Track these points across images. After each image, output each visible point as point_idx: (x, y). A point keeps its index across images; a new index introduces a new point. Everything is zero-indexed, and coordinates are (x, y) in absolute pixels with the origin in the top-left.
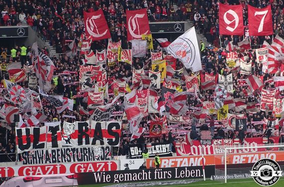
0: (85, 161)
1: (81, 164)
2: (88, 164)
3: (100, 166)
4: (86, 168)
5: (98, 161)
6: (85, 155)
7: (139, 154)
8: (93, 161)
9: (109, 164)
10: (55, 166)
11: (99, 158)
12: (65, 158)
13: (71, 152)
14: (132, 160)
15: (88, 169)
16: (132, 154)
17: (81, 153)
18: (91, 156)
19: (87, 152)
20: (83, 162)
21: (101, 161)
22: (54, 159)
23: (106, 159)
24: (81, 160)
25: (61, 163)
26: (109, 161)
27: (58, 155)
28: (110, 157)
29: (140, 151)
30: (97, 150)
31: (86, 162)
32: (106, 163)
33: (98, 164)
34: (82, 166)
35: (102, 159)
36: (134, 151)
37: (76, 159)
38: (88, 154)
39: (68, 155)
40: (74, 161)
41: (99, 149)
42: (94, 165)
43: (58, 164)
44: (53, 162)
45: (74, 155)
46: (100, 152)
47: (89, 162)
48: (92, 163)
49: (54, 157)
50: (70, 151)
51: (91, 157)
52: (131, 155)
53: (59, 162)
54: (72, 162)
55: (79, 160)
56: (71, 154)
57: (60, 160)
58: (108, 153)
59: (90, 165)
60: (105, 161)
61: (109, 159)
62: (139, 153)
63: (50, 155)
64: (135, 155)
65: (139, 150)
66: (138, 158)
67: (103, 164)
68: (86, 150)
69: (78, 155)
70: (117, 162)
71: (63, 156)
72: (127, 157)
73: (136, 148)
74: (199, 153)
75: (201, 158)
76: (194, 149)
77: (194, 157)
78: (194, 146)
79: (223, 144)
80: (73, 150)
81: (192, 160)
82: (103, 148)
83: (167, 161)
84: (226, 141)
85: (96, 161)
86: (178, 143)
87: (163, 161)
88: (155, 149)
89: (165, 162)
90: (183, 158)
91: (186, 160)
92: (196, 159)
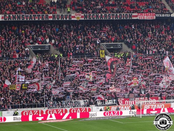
2: (77, 109)
3: (83, 110)
5: (82, 107)
7: (101, 104)
8: (80, 108)
10: (62, 109)
12: (67, 106)
14: (98, 107)
16: (98, 104)
20: (75, 108)
21: (83, 107)
22: (62, 106)
25: (65, 108)
27: (64, 105)
29: (102, 103)
31: (77, 108)
34: (75, 109)
35: (84, 106)
37: (72, 106)
38: (77, 104)
39: (68, 104)
40: (71, 107)
41: (83, 102)
44: (62, 108)
45: (71, 105)
46: (83, 103)
51: (79, 106)
52: (97, 105)
53: (64, 107)
54: (70, 108)
55: (73, 107)
57: (65, 107)
60: (85, 107)
63: (60, 104)
66: (101, 106)
67: (84, 109)
68: (77, 102)
70: (91, 108)
71: (66, 105)
73: (100, 101)
74: (129, 104)
75: (130, 106)
76: (127, 102)
77: (127, 106)
78: (126, 101)
79: (140, 100)
80: (71, 102)
81: (125, 107)
82: (84, 101)
83: (114, 107)
84: (141, 98)
85: (81, 107)
86: (119, 99)
87: (112, 107)
88: (108, 102)
89: (113, 108)
90: (122, 106)
91: (123, 107)
92: (128, 107)
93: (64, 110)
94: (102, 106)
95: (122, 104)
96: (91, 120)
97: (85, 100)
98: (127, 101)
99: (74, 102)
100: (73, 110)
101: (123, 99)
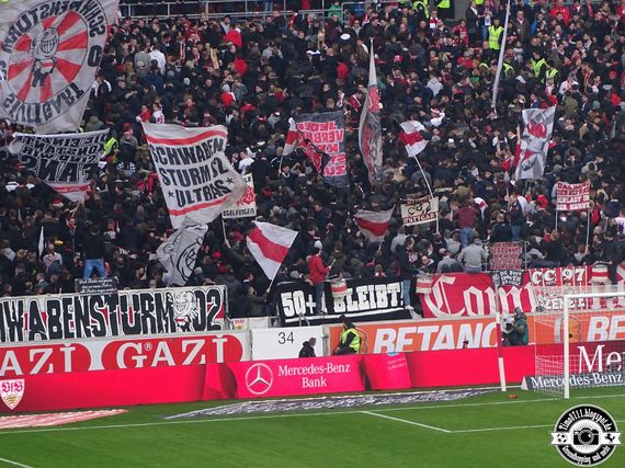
0: (145, 332)
1: (136, 342)
2: (155, 343)
3: (191, 347)
4: (151, 355)
5: (186, 334)
6: (147, 314)
7: (308, 314)
8: (170, 335)
9: (220, 343)
10: (56, 348)
11: (187, 324)
12: (86, 323)
13: (106, 306)
14: (287, 330)
15: (157, 358)
16: (288, 313)
17: (136, 309)
18: (166, 319)
19: (151, 309)
20: (141, 336)
21: (193, 332)
22: (55, 329)
23: (210, 328)
24: (136, 330)
25: (76, 340)
26: (219, 334)
27: (68, 317)
28: (221, 322)
29: (311, 304)
30: (181, 300)
31: (150, 335)
32: (208, 339)
33: (185, 344)
34: (139, 347)
35: (198, 328)
36: (294, 303)
37: (120, 327)
38: (154, 314)
39: (95, 315)
40: (115, 332)
41: (190, 297)
42: (175, 345)
43: (67, 342)
44: (53, 336)
45: (113, 317)
46: (191, 305)
47: (158, 336)
48: (167, 340)
49: (54, 321)
50: (101, 305)
51: (164, 322)
52: (283, 317)
53: (69, 335)
54: (109, 338)
55: (128, 330)
56: (105, 311)
57: (73, 330)
58: (216, 309)
59: (163, 346)
60: (206, 333)
61: (217, 328)
62: (308, 309)
63: (44, 314)
64: (296, 316)
65: (307, 300)
66: (304, 323)
67: (201, 343)
68: (150, 299)
69: (124, 318)
70: (241, 337)
71: (82, 318)
72: (273, 321)
73: (299, 294)
74: (487, 310)
75: (493, 326)
76: (473, 297)
77: (473, 323)
78: (473, 290)
79: (558, 281)
80: (112, 300)
81: (465, 329)
82: (199, 294)
83: (391, 332)
84: (568, 273)
85: (180, 333)
86: (423, 279)
87: (380, 333)
88: (355, 297)
89: (386, 337)
90: (441, 324)
91: (448, 330)
92: (479, 326)
93: (68, 352)
94: (314, 323)
95: (444, 309)
96: (244, 414)
97: (205, 289)
98: (479, 294)
99: (135, 297)
100: (130, 352)
101: (451, 280)
